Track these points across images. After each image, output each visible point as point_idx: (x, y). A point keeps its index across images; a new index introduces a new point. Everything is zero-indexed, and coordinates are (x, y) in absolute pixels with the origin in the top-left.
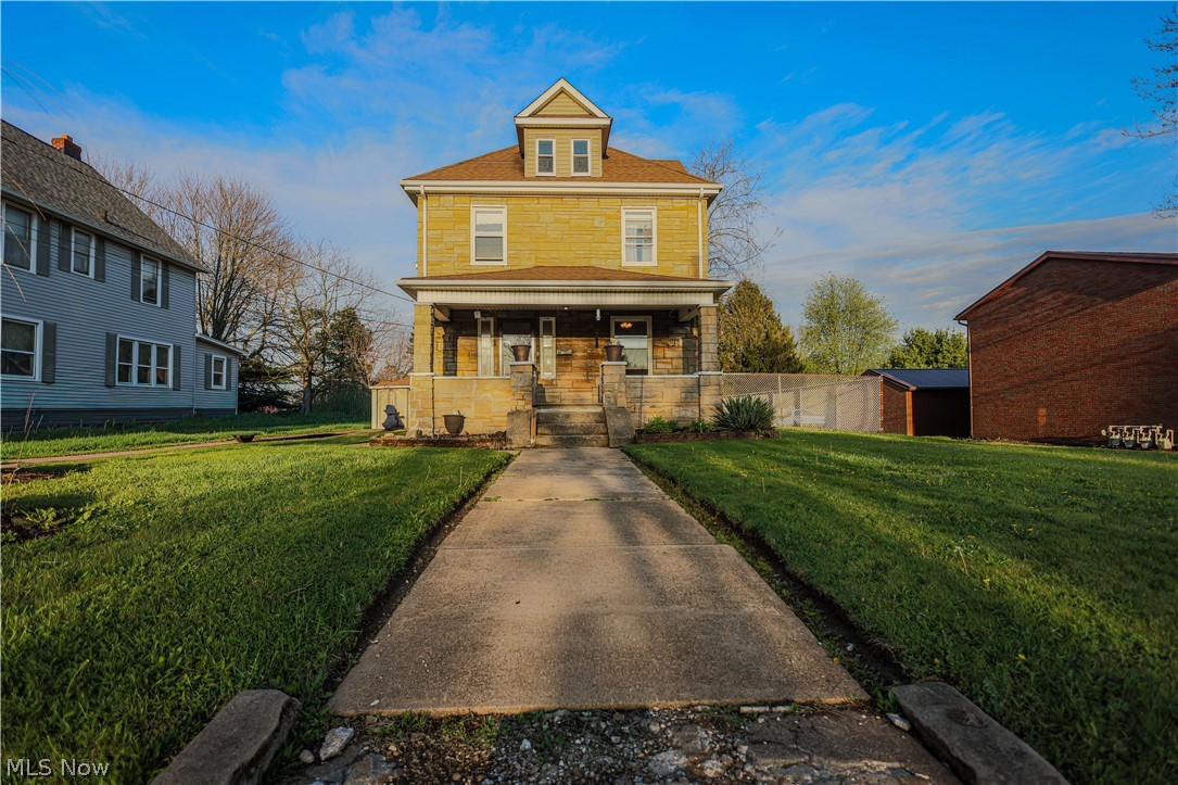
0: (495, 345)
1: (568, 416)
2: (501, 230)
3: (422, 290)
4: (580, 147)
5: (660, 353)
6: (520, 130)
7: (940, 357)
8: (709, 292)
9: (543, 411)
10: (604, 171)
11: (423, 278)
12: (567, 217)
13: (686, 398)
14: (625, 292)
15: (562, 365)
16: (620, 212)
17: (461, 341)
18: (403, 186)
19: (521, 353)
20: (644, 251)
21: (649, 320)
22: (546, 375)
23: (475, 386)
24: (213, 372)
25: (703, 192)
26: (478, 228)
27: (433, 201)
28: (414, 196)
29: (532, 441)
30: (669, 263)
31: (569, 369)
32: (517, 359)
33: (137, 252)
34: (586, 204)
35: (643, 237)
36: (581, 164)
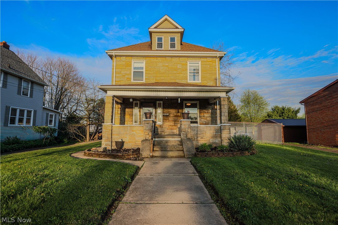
0: (140, 111)
1: (167, 142)
2: (143, 69)
3: (109, 90)
4: (173, 39)
5: (202, 115)
6: (151, 33)
7: (284, 114)
8: (224, 91)
9: (156, 139)
10: (181, 48)
11: (113, 85)
12: (168, 65)
13: (216, 135)
14: (190, 91)
15: (165, 119)
16: (187, 63)
17: (127, 110)
18: (107, 53)
19: (148, 116)
20: (196, 77)
21: (198, 102)
22: (159, 123)
23: (129, 129)
24: (49, 119)
25: (218, 55)
26: (134, 68)
27: (118, 58)
28: (111, 57)
29: (151, 154)
30: (206, 81)
31: (168, 121)
32: (146, 118)
33: (21, 78)
34: (174, 59)
35: (195, 72)
36: (173, 46)
